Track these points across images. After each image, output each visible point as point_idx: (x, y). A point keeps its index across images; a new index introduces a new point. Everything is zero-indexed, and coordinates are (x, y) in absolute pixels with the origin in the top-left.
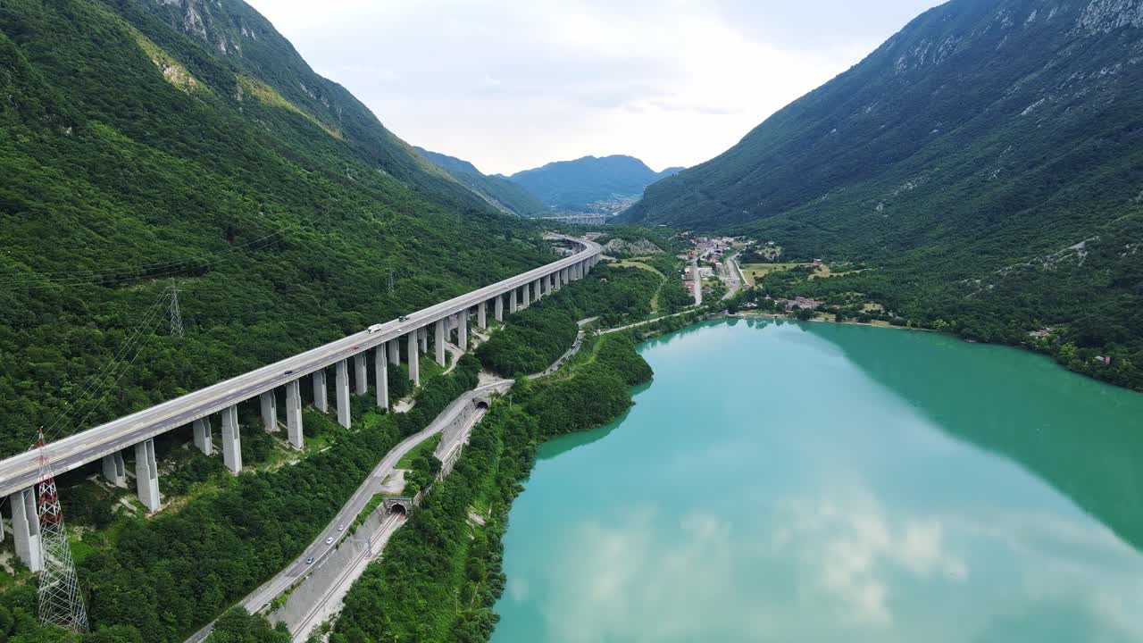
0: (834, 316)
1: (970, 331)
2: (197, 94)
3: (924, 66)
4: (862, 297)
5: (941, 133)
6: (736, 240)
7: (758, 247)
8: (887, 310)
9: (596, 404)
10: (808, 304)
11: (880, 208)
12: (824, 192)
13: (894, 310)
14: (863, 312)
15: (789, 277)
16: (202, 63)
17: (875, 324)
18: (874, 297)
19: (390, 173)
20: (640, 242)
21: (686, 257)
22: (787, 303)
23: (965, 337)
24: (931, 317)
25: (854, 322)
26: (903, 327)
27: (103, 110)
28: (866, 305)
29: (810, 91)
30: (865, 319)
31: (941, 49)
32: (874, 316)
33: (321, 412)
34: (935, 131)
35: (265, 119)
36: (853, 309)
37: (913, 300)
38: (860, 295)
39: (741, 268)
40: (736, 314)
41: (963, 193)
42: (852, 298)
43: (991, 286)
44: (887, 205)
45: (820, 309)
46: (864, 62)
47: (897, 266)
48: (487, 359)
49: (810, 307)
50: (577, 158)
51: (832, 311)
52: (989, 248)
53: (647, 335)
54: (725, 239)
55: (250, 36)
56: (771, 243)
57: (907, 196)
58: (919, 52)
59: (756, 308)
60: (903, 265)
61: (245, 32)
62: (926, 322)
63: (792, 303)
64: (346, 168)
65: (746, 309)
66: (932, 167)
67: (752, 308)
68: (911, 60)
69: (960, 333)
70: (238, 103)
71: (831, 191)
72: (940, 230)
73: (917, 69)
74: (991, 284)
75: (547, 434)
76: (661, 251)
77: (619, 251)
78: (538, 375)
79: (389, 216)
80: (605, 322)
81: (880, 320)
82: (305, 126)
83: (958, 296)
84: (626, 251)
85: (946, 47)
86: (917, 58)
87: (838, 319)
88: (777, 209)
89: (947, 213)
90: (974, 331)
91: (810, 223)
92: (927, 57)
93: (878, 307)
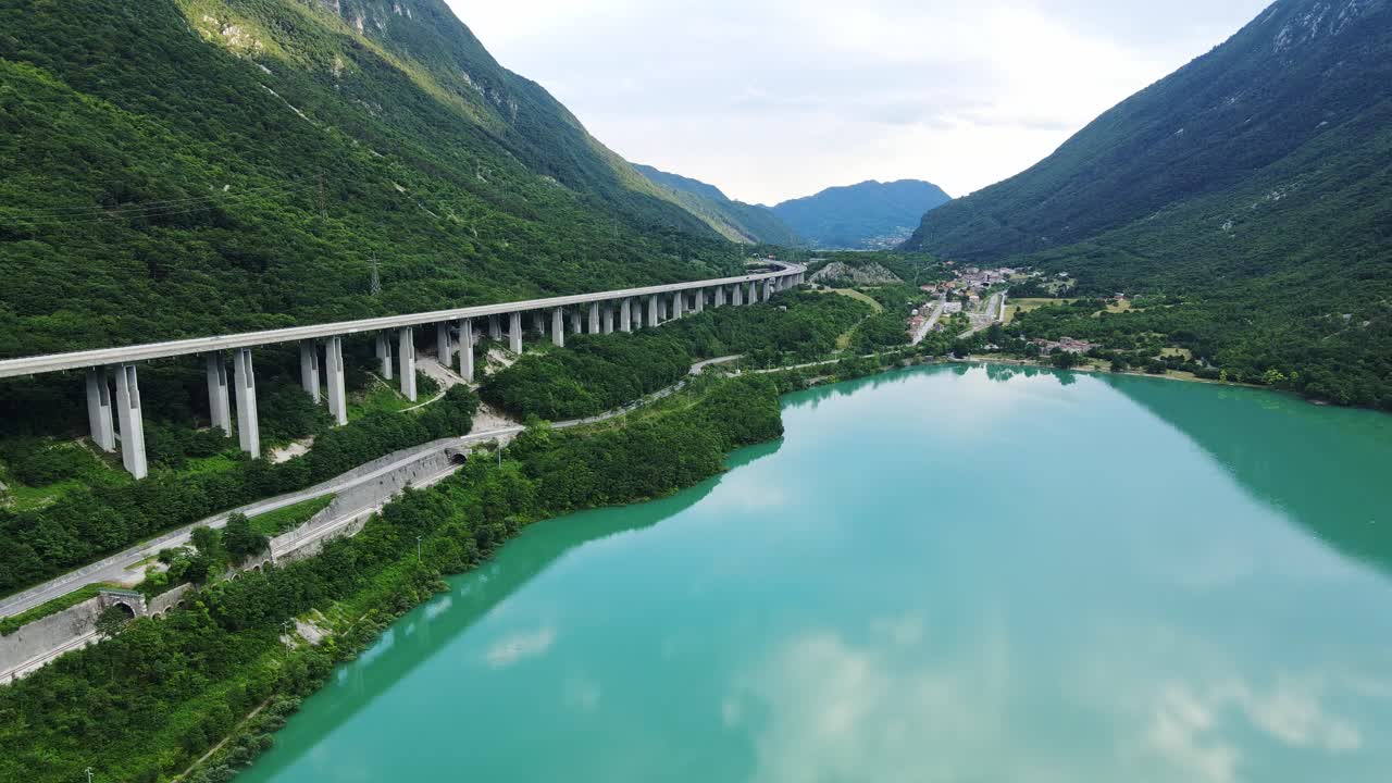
0: (1109, 364)
1: (1320, 387)
2: (266, 60)
3: (1315, 40)
4: (1162, 339)
5: (1331, 126)
6: (1018, 272)
7: (1044, 279)
8: (1196, 356)
9: (645, 467)
10: (1076, 348)
11: (1227, 226)
12: (1155, 208)
13: (1206, 355)
14: (1158, 359)
15: (1065, 312)
16: (292, 30)
17: (1172, 376)
18: (1180, 339)
19: (562, 180)
20: (869, 268)
21: (933, 289)
22: (1045, 345)
23: (1310, 396)
24: (1262, 367)
25: (1140, 372)
26: (1215, 382)
27: (46, 50)
28: (1164, 350)
29: (1154, 82)
30: (1158, 369)
31: (1342, 14)
32: (1174, 364)
33: (98, 449)
34: (1324, 123)
35: (368, 100)
36: (1142, 354)
37: (1238, 343)
38: (1159, 335)
39: (1006, 303)
40: (965, 358)
41: (1351, 201)
42: (1147, 340)
43: (1367, 323)
44: (1237, 223)
45: (1093, 354)
46: (1232, 39)
47: (1230, 299)
48: (498, 395)
49: (1078, 350)
50: (855, 183)
51: (1108, 358)
52: (1375, 271)
53: (813, 381)
54: (1002, 271)
55: (405, 15)
56: (1063, 275)
57: (1271, 209)
58: (1311, 20)
59: (998, 351)
60: (1238, 297)
61: (398, 9)
62: (1252, 375)
63: (1051, 345)
64: (476, 165)
65: (983, 352)
66: (1311, 170)
67: (991, 351)
68: (1296, 33)
69: (1305, 391)
70: (334, 78)
71: (1165, 207)
72: (1308, 251)
73: (1306, 43)
74: (1368, 320)
75: (551, 508)
76: (899, 279)
77: (836, 279)
78: (574, 423)
79: (480, 213)
80: (753, 360)
81: (1180, 370)
82: (436, 114)
83: (1310, 337)
84: (846, 279)
85: (1349, 12)
86: (1307, 29)
87: (1115, 368)
88: (1084, 233)
89: (1323, 228)
90: (1325, 388)
91: (1123, 248)
92: (1322, 26)
93: (1185, 353)
